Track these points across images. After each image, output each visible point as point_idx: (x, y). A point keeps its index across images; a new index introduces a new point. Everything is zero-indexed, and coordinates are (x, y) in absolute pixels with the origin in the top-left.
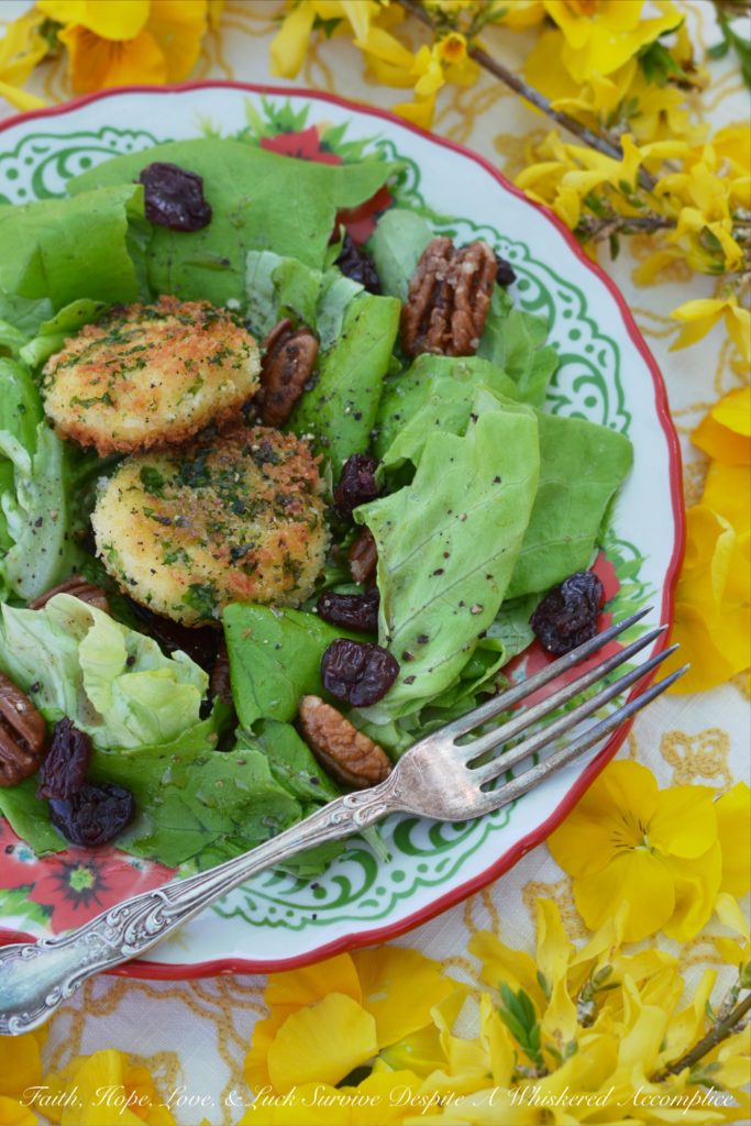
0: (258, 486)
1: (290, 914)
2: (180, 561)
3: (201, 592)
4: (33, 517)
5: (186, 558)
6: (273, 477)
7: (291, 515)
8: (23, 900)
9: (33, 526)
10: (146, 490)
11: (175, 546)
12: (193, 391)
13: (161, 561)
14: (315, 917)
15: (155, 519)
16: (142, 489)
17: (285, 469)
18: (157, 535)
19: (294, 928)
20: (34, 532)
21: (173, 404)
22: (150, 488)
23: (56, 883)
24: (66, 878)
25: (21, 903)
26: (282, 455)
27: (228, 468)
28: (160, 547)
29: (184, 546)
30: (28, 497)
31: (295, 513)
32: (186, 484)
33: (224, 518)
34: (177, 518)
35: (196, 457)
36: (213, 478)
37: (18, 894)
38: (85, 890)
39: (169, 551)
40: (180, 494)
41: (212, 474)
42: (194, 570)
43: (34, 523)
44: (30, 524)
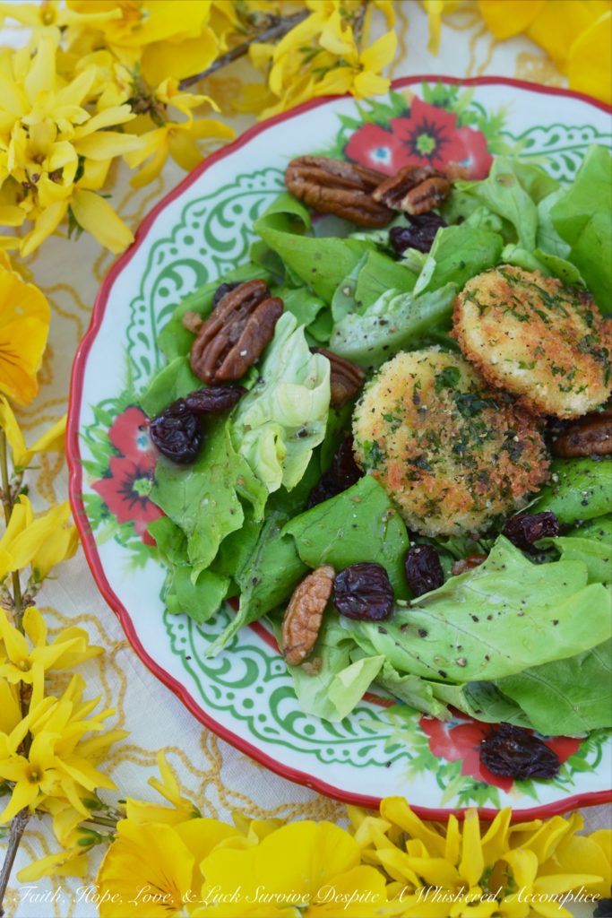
0: (485, 454)
1: (183, 640)
2: (390, 424)
3: (374, 450)
4: (386, 317)
5: (394, 428)
6: (499, 462)
7: (474, 488)
8: (107, 455)
9: (379, 321)
10: (437, 376)
11: (401, 416)
12: (522, 365)
13: (385, 413)
14: (189, 658)
15: (415, 393)
16: (437, 374)
17: (510, 467)
18: (402, 400)
19: (173, 647)
20: (375, 323)
21: (504, 356)
22: (441, 379)
23: (132, 471)
24: (139, 476)
25: (104, 454)
26: (521, 460)
27: (488, 427)
28: (394, 405)
29: (404, 423)
30: (398, 305)
31: (476, 490)
32: (456, 403)
33: (444, 441)
34: (425, 407)
35: (485, 400)
36: (473, 419)
37: (110, 450)
38: (136, 493)
39: (395, 414)
40: (446, 401)
41: (477, 417)
42: (388, 438)
44: (380, 318)
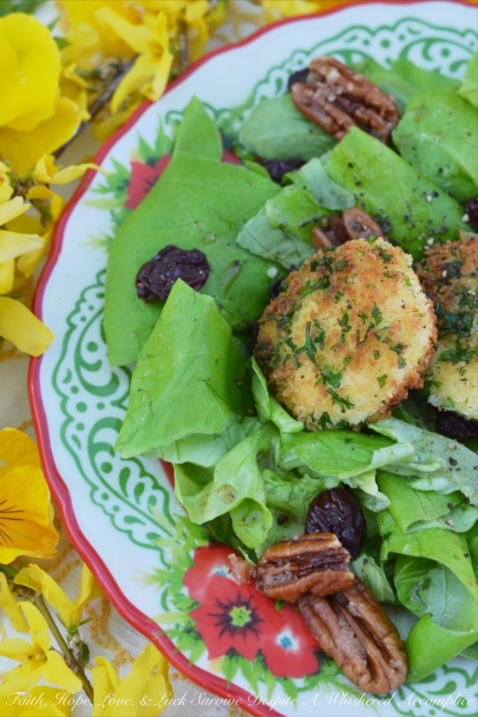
4: (446, 464)
9: (454, 468)
10: (466, 361)
20: (458, 469)
22: (465, 358)
26: (455, 259)
30: (428, 462)
32: (468, 331)
36: (467, 311)
41: (462, 311)
43: (451, 467)
44: (451, 469)
